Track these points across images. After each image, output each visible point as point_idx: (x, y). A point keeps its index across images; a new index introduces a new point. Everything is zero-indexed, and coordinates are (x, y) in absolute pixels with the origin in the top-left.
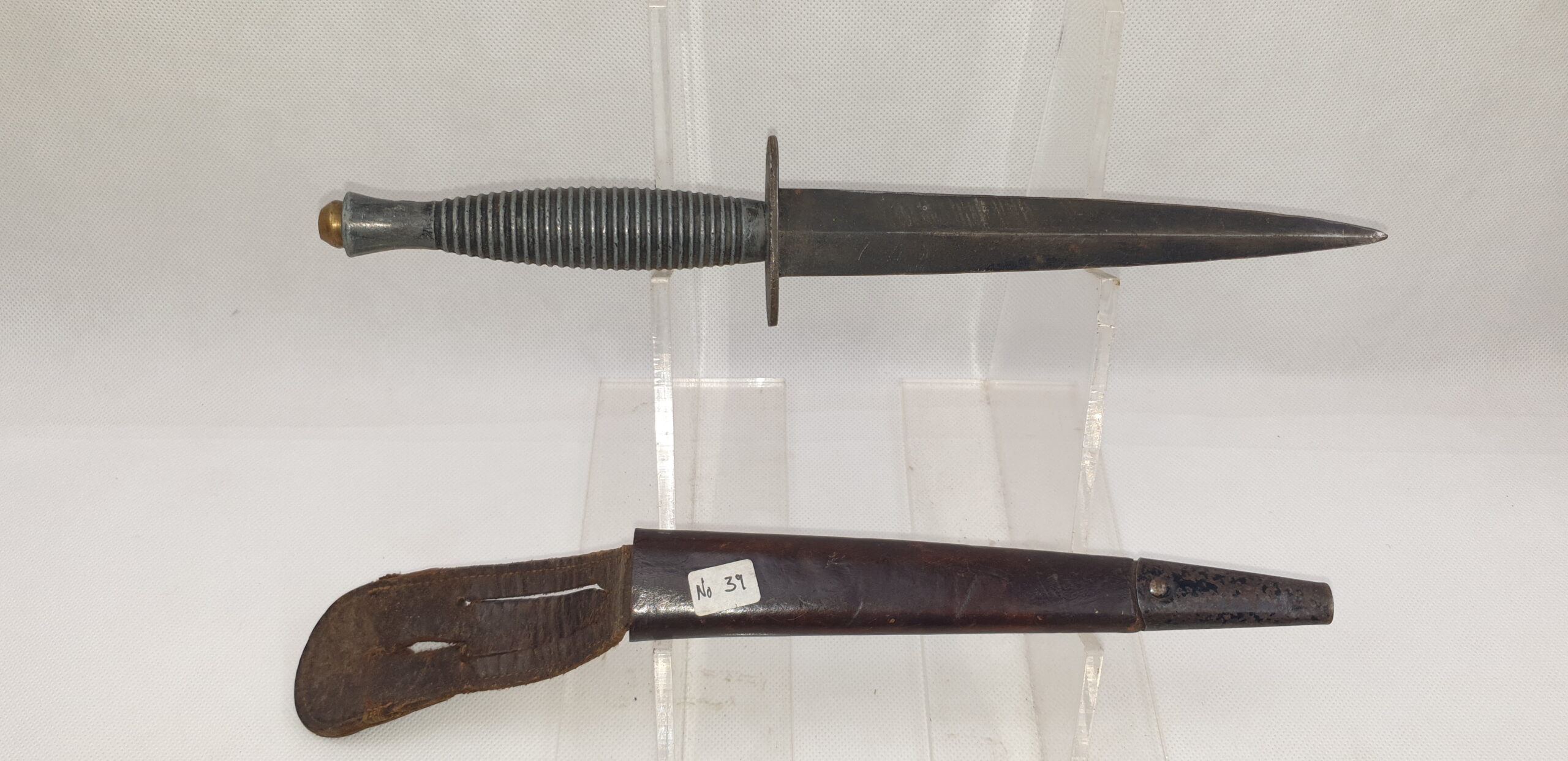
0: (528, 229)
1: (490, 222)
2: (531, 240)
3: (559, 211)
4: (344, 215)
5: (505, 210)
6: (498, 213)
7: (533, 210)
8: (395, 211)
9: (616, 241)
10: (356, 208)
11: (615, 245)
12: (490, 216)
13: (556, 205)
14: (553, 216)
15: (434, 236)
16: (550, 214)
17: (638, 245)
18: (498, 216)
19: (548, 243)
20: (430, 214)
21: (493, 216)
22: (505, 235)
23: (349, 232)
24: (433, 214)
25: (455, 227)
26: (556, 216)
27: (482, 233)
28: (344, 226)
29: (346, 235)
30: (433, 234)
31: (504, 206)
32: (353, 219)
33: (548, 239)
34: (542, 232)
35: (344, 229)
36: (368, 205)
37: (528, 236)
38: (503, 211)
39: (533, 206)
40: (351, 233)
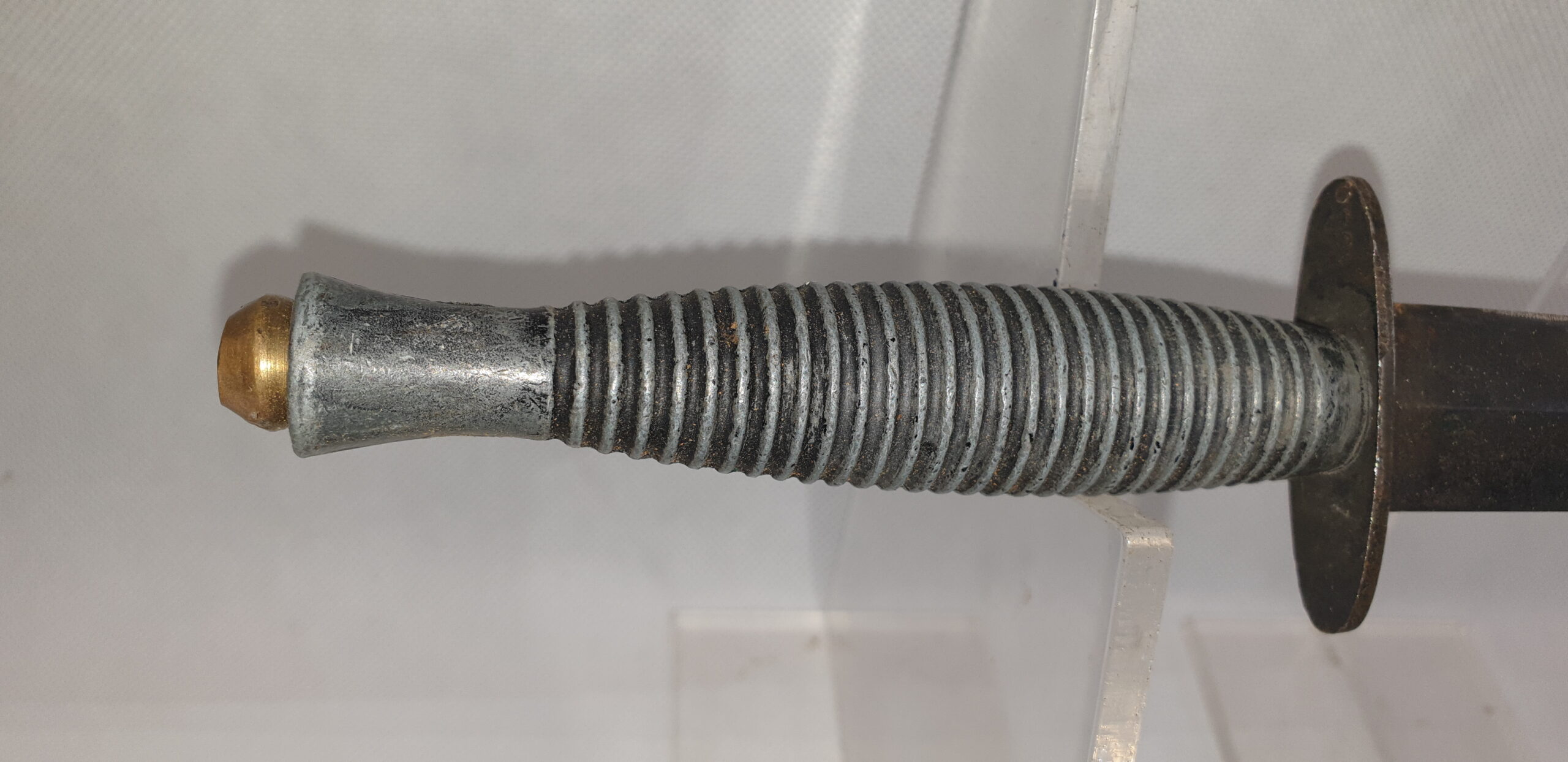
0: (812, 390)
1: (712, 373)
2: (815, 422)
3: (893, 347)
4: (299, 341)
5: (751, 340)
6: (735, 346)
7: (825, 341)
8: (444, 331)
9: (1031, 427)
10: (333, 321)
11: (1027, 438)
12: (711, 353)
13: (883, 330)
14: (879, 359)
15: (550, 407)
16: (871, 353)
17: (1084, 438)
18: (735, 356)
19: (860, 430)
20: (542, 344)
21: (720, 357)
22: (750, 408)
23: (309, 391)
24: (551, 345)
25: (614, 385)
26: (886, 360)
27: (687, 401)
28: (297, 373)
29: (300, 398)
30: (550, 399)
31: (748, 330)
32: (326, 349)
33: (861, 420)
34: (847, 402)
35: (295, 381)
36: (368, 313)
37: (810, 411)
38: (747, 342)
39: (825, 331)
40: (315, 395)
